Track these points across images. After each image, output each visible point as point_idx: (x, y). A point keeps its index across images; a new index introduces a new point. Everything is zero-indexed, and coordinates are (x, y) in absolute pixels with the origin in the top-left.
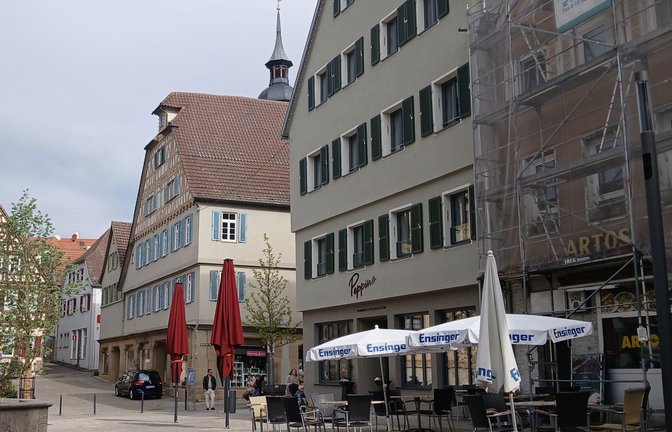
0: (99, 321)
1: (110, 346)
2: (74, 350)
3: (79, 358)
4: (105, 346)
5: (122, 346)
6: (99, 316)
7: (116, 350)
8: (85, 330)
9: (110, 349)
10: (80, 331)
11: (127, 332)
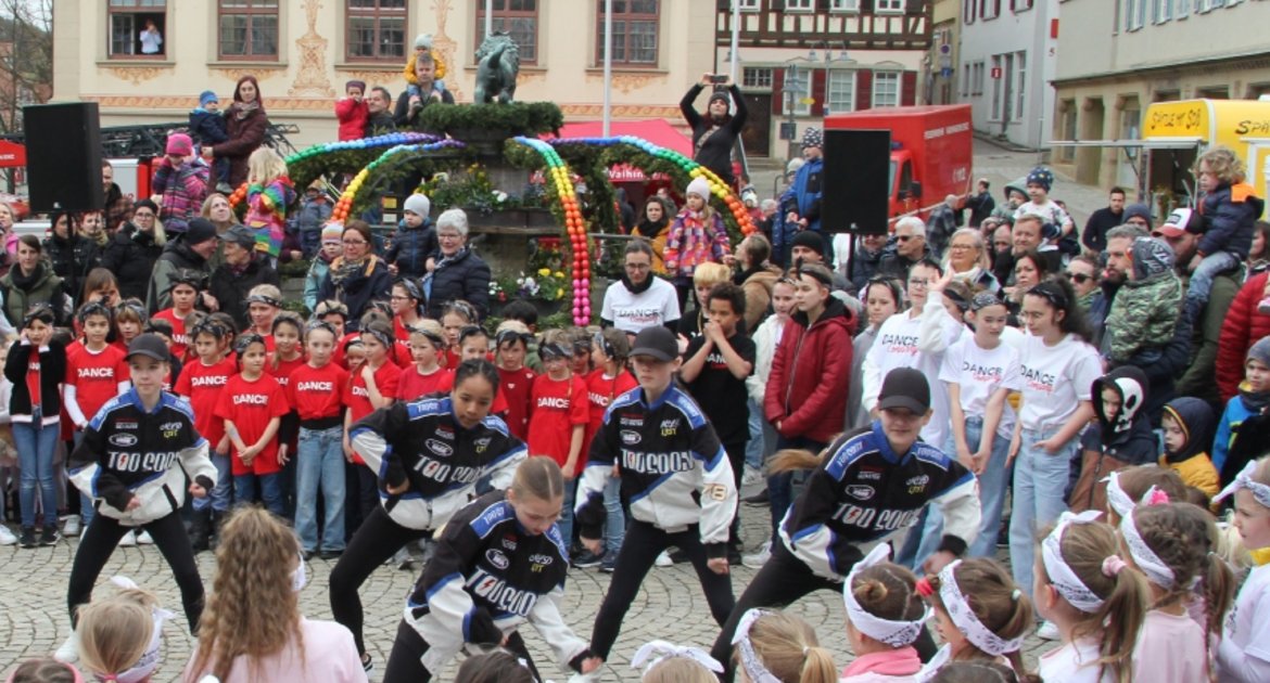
0: (1054, 34)
1: (1081, 97)
2: (996, 101)
3: (1007, 119)
4: (1067, 94)
5: (1110, 97)
6: (1055, 23)
7: (1096, 106)
8: (1022, 54)
9: (1080, 104)
10: (1009, 57)
11: (1122, 65)
